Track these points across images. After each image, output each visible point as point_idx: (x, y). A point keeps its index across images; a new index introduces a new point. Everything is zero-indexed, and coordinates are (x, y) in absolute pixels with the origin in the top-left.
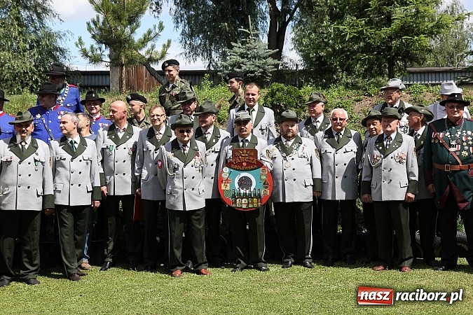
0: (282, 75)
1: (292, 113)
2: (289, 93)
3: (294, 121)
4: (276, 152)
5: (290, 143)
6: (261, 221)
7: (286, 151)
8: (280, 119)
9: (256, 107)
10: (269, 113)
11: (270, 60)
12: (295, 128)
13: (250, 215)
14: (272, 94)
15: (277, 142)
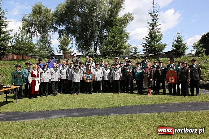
0: (96, 56)
1: (98, 63)
2: (97, 59)
3: (98, 65)
4: (95, 71)
5: (98, 69)
6: (92, 84)
7: (97, 71)
8: (96, 64)
9: (91, 62)
10: (94, 63)
11: (94, 53)
12: (98, 66)
13: (90, 83)
14: (94, 60)
15: (95, 69)
